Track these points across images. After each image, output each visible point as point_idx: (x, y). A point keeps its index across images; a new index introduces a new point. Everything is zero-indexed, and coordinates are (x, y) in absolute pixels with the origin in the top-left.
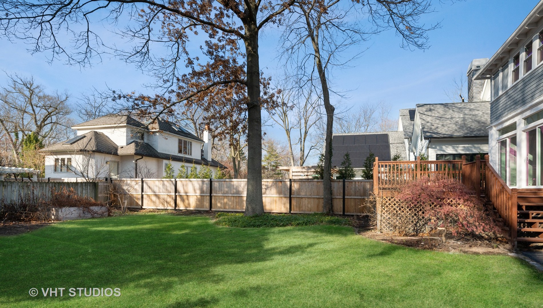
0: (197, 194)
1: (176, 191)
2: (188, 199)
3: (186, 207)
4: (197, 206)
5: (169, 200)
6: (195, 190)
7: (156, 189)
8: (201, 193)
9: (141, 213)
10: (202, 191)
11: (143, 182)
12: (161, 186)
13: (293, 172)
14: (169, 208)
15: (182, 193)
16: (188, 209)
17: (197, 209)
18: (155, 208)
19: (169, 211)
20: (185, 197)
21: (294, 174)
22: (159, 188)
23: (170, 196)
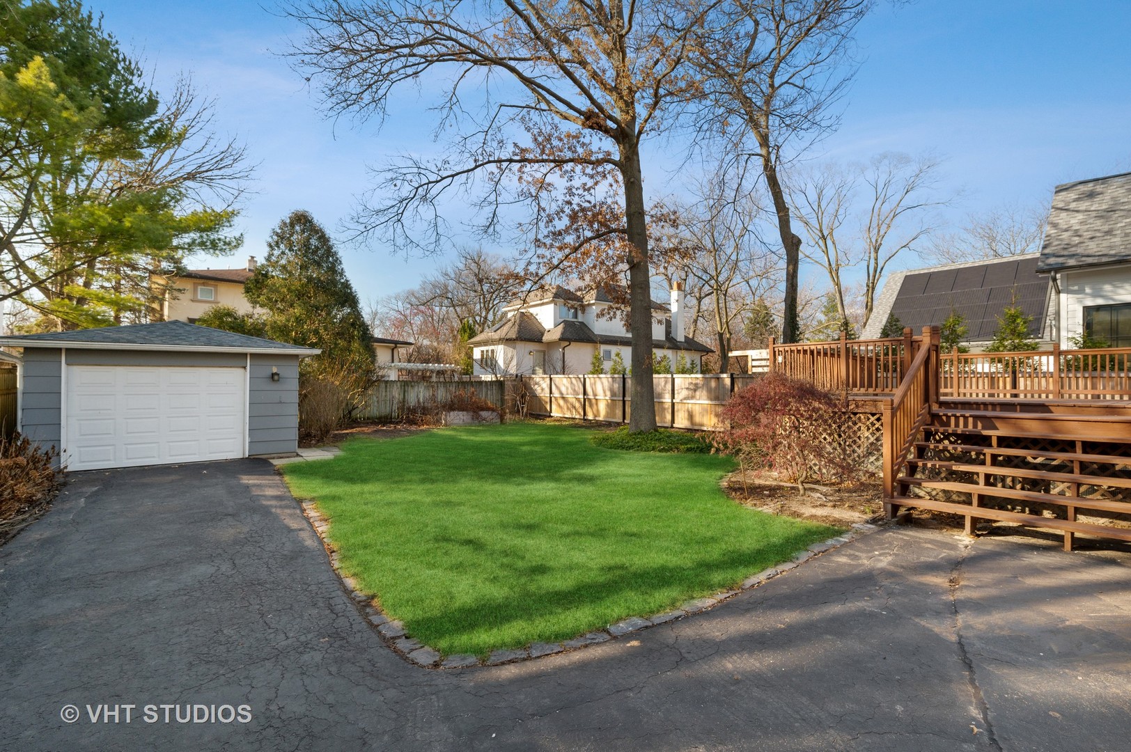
0: (607, 398)
1: (585, 393)
2: (597, 404)
3: (595, 416)
4: (607, 415)
5: (577, 405)
6: (604, 392)
7: (564, 390)
8: (612, 396)
9: (548, 422)
10: (613, 394)
11: (551, 379)
12: (569, 385)
13: (753, 360)
14: (577, 417)
15: (591, 397)
16: (597, 419)
17: (608, 420)
18: (561, 415)
19: (577, 421)
20: (594, 401)
21: (755, 363)
22: (567, 388)
23: (578, 400)
